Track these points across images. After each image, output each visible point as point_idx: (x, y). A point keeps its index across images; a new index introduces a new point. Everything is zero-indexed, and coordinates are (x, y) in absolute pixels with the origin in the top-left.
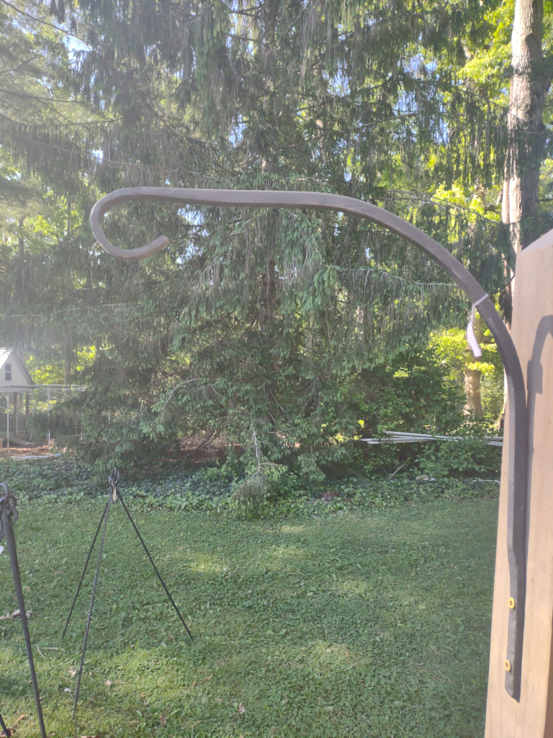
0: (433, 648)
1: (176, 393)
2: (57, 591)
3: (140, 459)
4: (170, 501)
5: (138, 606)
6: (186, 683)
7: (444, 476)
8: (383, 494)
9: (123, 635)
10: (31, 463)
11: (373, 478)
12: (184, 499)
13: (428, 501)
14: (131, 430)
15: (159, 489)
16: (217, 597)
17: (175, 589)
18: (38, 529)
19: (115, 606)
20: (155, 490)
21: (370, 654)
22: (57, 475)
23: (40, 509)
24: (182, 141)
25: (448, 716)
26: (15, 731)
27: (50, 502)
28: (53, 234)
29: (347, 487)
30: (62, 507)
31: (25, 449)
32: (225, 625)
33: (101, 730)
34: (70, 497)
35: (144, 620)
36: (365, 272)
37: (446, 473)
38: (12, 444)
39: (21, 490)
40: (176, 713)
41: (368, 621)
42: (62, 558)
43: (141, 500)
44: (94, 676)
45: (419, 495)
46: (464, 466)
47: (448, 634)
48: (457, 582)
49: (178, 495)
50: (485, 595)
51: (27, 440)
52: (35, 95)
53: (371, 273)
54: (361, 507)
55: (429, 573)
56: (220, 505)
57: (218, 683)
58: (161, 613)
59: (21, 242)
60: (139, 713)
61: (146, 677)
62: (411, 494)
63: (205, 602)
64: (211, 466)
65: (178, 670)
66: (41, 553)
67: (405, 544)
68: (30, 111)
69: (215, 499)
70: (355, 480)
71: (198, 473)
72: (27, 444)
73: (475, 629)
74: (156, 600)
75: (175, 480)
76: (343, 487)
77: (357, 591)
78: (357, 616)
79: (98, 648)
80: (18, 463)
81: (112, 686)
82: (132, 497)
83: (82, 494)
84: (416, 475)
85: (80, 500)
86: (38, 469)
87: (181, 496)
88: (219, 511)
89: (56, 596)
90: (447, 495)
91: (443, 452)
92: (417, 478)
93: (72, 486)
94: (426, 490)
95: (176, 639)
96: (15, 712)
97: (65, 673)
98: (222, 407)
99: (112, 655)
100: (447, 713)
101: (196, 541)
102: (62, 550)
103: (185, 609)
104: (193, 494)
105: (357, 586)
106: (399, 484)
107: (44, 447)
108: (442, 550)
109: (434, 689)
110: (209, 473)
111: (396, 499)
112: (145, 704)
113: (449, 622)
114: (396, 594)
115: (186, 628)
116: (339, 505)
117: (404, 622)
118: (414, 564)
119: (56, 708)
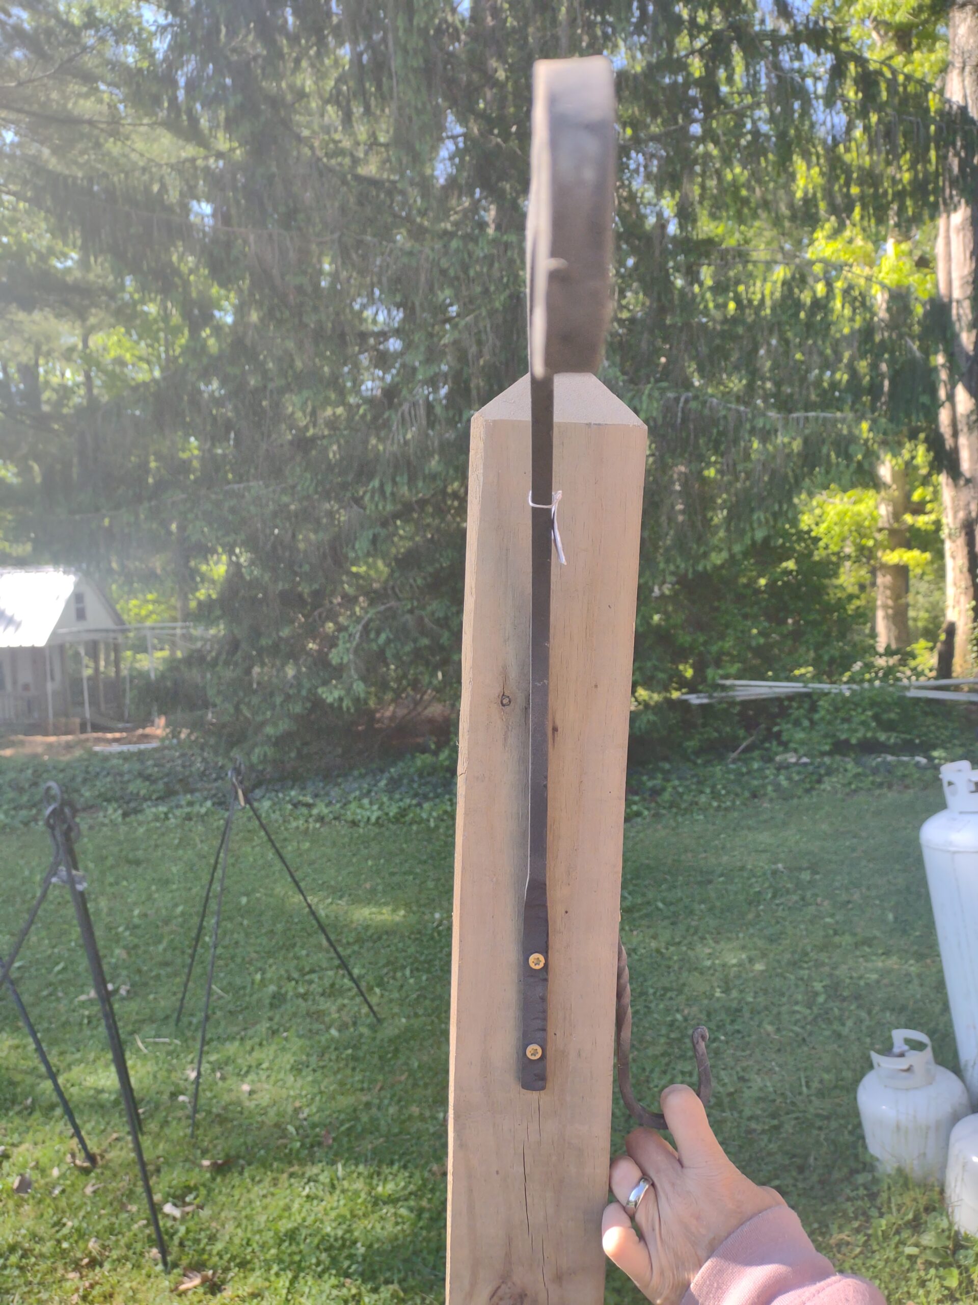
0: (770, 1028)
1: (366, 630)
2: (169, 956)
3: (305, 744)
4: (354, 811)
5: (296, 975)
6: (365, 1085)
7: (823, 754)
8: (713, 787)
9: (271, 1019)
10: (125, 757)
11: (699, 761)
12: (375, 807)
13: (792, 797)
14: (288, 698)
15: (335, 792)
16: (423, 958)
17: (356, 948)
18: (138, 863)
19: (258, 977)
20: (327, 794)
21: (663, 1040)
22: (168, 775)
23: (141, 830)
24: (344, 182)
25: (777, 1128)
26: (102, 1157)
27: (157, 819)
28: (141, 359)
29: (652, 778)
30: (177, 826)
31: (117, 735)
32: (433, 1000)
33: (233, 1153)
34: (188, 810)
35: (304, 996)
36: (677, 400)
37: (827, 748)
38: (96, 728)
39: (108, 800)
40: (349, 1129)
41: (666, 990)
42: (176, 905)
43: (304, 810)
44: (223, 1078)
45: (778, 788)
46: (860, 735)
47: (797, 1008)
48: (826, 927)
49: (366, 801)
50: (870, 946)
51: (121, 718)
52: (87, 117)
53: (687, 401)
54: (674, 810)
55: (779, 914)
56: (435, 814)
57: (415, 1085)
58: (332, 985)
59: (88, 377)
60: (291, 1129)
61: (304, 1078)
62: (764, 786)
63: (403, 967)
64: (423, 752)
65: (354, 1069)
66: (144, 898)
67: (742, 868)
68: (80, 146)
69: (426, 806)
70: (667, 766)
71: (401, 764)
72: (120, 725)
73: (844, 999)
74: (325, 965)
75: (362, 776)
76: (645, 778)
77: (654, 944)
78: (649, 983)
79: (232, 1038)
80: (106, 758)
81: (251, 1093)
82: (290, 807)
83: (209, 803)
84: (777, 754)
85: (206, 814)
86: (137, 766)
87: (371, 803)
88: (432, 824)
89: (166, 964)
90: (826, 786)
91: (822, 713)
92: (778, 758)
93: (192, 792)
94: (789, 779)
95: (355, 1024)
96: (103, 1131)
97: (179, 1074)
98: (442, 648)
99: (253, 1049)
100: (775, 1122)
101: (392, 874)
102: (177, 894)
103: (370, 978)
104: (391, 799)
105: (655, 937)
106: (744, 770)
107: (148, 730)
108: (806, 876)
109: (761, 1089)
110: (419, 763)
111: (737, 795)
112: (301, 1116)
113: (802, 989)
114: (718, 947)
115: (370, 1007)
116: (635, 808)
117: (727, 991)
118: (754, 900)
119: (165, 1123)
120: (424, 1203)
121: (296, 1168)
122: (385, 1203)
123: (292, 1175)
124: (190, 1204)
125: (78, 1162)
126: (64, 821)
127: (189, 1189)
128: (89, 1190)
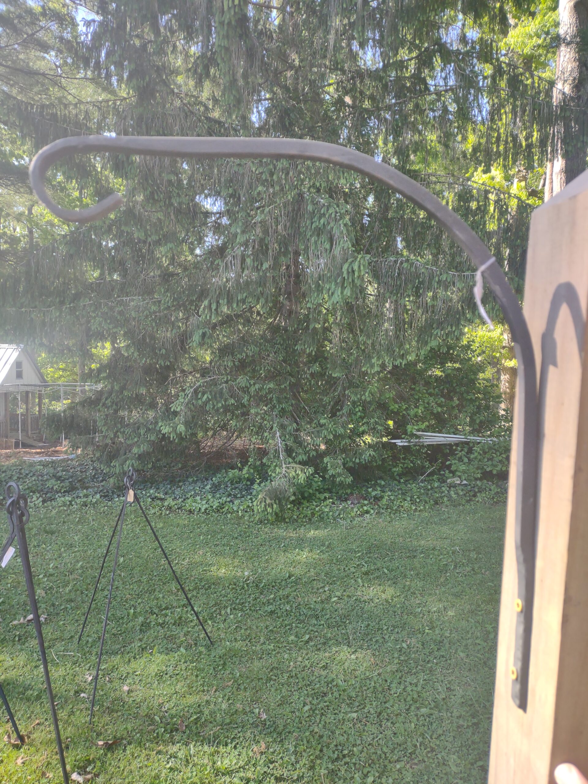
0: (462, 655)
1: (196, 392)
2: (73, 595)
3: (158, 460)
4: (189, 504)
5: (156, 611)
6: (206, 688)
7: (476, 479)
8: (412, 497)
9: (141, 640)
10: (45, 465)
11: (402, 481)
12: (204, 502)
13: (459, 505)
14: (148, 430)
15: (178, 492)
16: (238, 601)
17: (195, 593)
18: (52, 533)
19: (132, 611)
20: (173, 493)
21: (396, 661)
22: (72, 477)
23: (54, 512)
24: (200, 121)
25: (476, 725)
26: (29, 737)
27: (64, 505)
28: (64, 223)
29: (374, 490)
30: (77, 510)
31: (38, 450)
32: (246, 630)
33: (119, 735)
34: (85, 499)
35: (162, 625)
36: (396, 262)
37: (479, 476)
38: (25, 445)
39: (34, 492)
40: (196, 719)
41: (395, 627)
42: (78, 561)
43: (159, 502)
44: (110, 681)
45: (450, 498)
46: (499, 468)
47: (477, 641)
48: (488, 588)
49: (198, 498)
51: (41, 440)
52: (42, 71)
53: (402, 263)
54: (389, 510)
55: (460, 579)
56: (242, 508)
57: (238, 689)
58: (180, 618)
59: (31, 232)
60: (157, 718)
61: (164, 682)
62: (442, 497)
63: (226, 607)
64: (233, 468)
65: (197, 676)
66: (56, 556)
67: (434, 549)
68: (36, 89)
69: (237, 502)
70: (383, 483)
71: (219, 475)
72: (41, 444)
74: (175, 604)
75: (195, 482)
76: (370, 490)
77: (384, 596)
78: (383, 622)
79: (115, 653)
80: (32, 465)
81: (129, 692)
82: (150, 500)
83: (98, 496)
84: (447, 478)
85: (96, 503)
86: (52, 470)
87: (201, 499)
88: (240, 514)
89: (71, 601)
90: (479, 498)
91: (476, 454)
92: (449, 481)
93: (87, 488)
94: (457, 494)
95: (196, 644)
96: (29, 718)
97: (81, 679)
98: (243, 406)
99: (129, 661)
100: (475, 721)
101: (217, 545)
102: (78, 554)
103: (205, 614)
104: (213, 497)
105: (384, 592)
106: (429, 487)
107: (58, 448)
108: (473, 555)
109: (463, 697)
110: (230, 475)
111: (426, 502)
112: (163, 709)
113: (479, 628)
114: (424, 600)
115: (206, 633)
116: (365, 508)
117: (432, 628)
118: (443, 570)
119: (72, 713)
120: (249, 774)
121: (161, 747)
122: (223, 774)
123: (159, 752)
124: (89, 773)
125: (12, 741)
126: (19, 509)
127: (89, 762)
128: (20, 761)
